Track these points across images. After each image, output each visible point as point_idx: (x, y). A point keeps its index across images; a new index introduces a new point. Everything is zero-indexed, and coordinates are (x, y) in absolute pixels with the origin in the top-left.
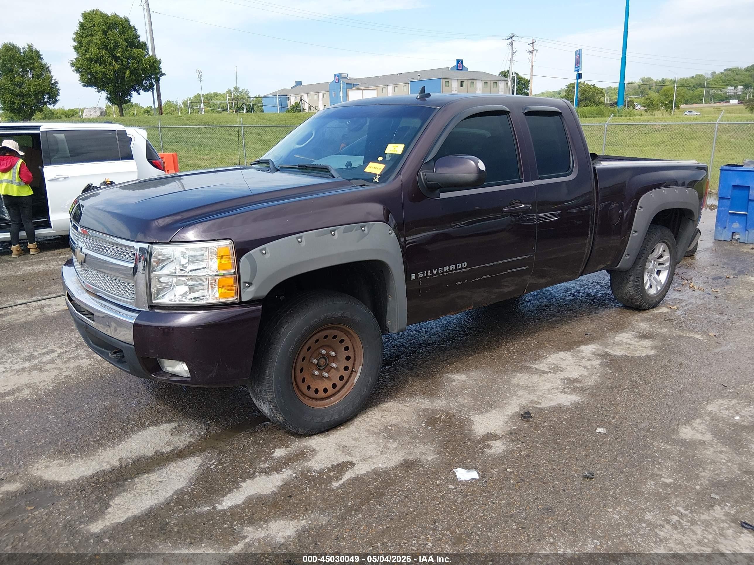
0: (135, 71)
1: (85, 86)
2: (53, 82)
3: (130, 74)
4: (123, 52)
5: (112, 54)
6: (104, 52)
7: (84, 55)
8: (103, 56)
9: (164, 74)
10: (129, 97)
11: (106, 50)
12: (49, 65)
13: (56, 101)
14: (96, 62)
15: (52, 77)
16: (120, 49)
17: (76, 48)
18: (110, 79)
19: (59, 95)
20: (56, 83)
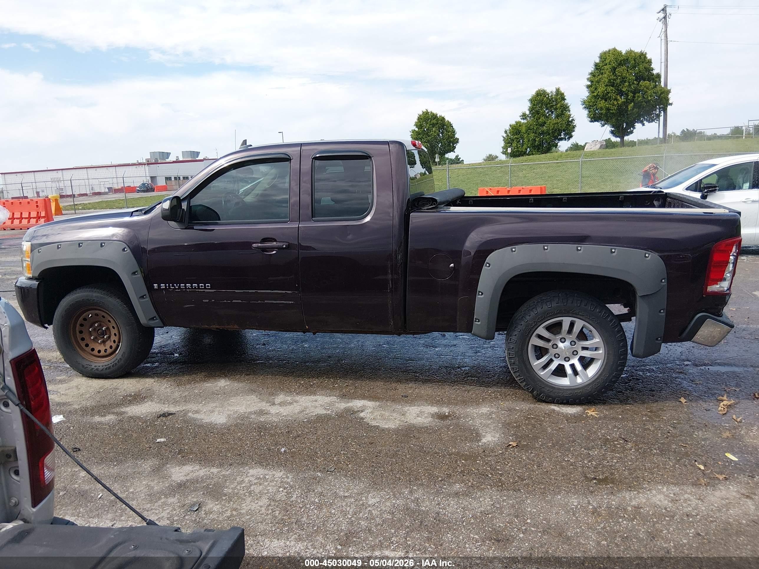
0: (640, 104)
1: (591, 121)
2: (570, 119)
3: (634, 107)
4: (630, 85)
5: (618, 90)
6: (610, 89)
7: (593, 93)
8: (608, 93)
9: (671, 104)
10: (632, 129)
11: (613, 86)
12: (569, 105)
13: (571, 136)
14: (602, 99)
15: (570, 115)
16: (627, 84)
17: (588, 87)
18: (613, 113)
19: (574, 131)
20: (573, 120)
